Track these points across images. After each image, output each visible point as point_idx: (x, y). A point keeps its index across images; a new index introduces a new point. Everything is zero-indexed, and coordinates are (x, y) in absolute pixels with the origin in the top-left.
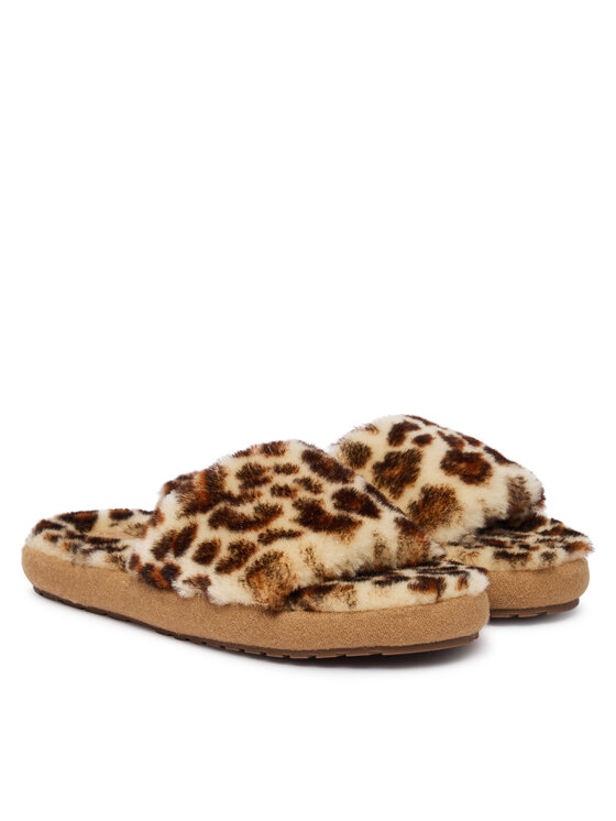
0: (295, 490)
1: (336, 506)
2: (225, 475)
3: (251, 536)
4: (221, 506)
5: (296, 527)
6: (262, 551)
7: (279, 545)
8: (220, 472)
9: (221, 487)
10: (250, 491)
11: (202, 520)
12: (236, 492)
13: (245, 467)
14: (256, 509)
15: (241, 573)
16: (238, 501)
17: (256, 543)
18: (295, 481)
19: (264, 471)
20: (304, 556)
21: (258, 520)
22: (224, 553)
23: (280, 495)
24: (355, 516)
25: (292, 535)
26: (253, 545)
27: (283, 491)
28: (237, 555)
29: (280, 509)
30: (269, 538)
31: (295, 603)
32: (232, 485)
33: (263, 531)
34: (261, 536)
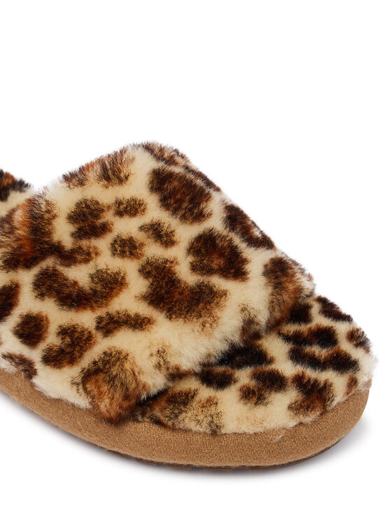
0: (142, 245)
1: (194, 268)
2: (55, 217)
3: (86, 319)
4: (49, 262)
5: (144, 310)
6: (102, 346)
7: (124, 340)
8: (48, 212)
9: (49, 234)
10: (84, 243)
11: (26, 278)
12: (68, 242)
13: (78, 205)
14: (92, 277)
15: (73, 372)
16: (69, 258)
17: (94, 332)
18: (142, 228)
19: (103, 211)
20: (155, 360)
21: (95, 291)
22: (52, 339)
23: (123, 254)
24: (218, 282)
25: (138, 323)
26: (90, 332)
27: (126, 247)
28: (69, 345)
29: (123, 278)
30: (110, 325)
31: (143, 415)
32: (63, 232)
33: (101, 312)
34: (100, 320)
